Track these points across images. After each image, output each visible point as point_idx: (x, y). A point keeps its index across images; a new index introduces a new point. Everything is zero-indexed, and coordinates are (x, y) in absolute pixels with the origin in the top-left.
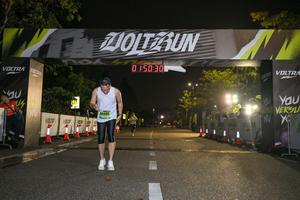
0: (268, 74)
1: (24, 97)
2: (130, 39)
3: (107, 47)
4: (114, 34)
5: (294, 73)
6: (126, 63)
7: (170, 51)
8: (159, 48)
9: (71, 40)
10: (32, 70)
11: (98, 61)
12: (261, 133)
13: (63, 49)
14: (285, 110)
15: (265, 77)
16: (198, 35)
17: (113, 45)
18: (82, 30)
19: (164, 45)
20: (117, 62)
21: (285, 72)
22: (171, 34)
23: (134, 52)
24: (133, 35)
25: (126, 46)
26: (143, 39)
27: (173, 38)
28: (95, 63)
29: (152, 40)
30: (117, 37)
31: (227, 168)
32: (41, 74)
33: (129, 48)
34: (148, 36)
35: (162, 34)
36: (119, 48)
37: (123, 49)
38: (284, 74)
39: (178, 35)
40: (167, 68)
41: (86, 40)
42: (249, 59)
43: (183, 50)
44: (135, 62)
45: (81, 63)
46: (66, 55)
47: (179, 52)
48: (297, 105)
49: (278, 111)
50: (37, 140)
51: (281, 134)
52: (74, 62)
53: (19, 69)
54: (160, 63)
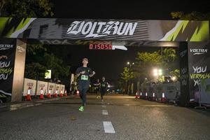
0: (185, 52)
1: (12, 66)
2: (88, 26)
3: (72, 31)
4: (77, 22)
5: (203, 51)
6: (85, 43)
7: (116, 34)
8: (108, 33)
9: (46, 26)
10: (18, 47)
11: (65, 41)
12: (180, 93)
13: (41, 32)
14: (197, 77)
15: (182, 54)
16: (136, 24)
17: (77, 30)
18: (54, 20)
19: (112, 30)
20: (79, 43)
21: (196, 50)
22: (117, 23)
23: (91, 35)
24: (90, 23)
25: (86, 31)
26: (97, 26)
27: (119, 26)
28: (63, 43)
29: (104, 27)
30: (79, 24)
31: (158, 115)
32: (24, 50)
33: (87, 32)
34: (101, 24)
35: (111, 23)
36: (81, 32)
37: (84, 33)
38: (196, 51)
39: (122, 24)
40: (114, 47)
41: (57, 26)
42: (172, 41)
43: (126, 34)
44: (92, 42)
45: (53, 42)
46: (42, 37)
47: (123, 35)
48: (205, 73)
49: (192, 77)
50: (21, 98)
51: (194, 93)
52: (48, 42)
53: (9, 46)
54: (109, 43)
